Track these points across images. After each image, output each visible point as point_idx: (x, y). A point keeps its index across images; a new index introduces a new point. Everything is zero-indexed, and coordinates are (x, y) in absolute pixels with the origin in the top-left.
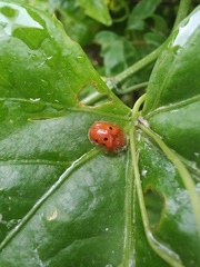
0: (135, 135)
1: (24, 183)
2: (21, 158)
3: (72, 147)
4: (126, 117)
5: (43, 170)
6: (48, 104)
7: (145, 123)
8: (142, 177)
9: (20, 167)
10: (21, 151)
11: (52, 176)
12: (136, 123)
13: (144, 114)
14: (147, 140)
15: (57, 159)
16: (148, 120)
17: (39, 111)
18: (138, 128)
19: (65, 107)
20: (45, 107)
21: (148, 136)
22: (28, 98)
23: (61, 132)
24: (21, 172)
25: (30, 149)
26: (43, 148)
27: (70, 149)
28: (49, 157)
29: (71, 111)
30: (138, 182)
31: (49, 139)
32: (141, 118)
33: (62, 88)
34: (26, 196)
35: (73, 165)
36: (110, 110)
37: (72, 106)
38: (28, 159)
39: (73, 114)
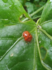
0: (37, 31)
1: (3, 45)
2: (2, 37)
3: (18, 34)
4: (34, 25)
5: (9, 41)
6: (10, 21)
7: (40, 27)
8: (39, 43)
9: (2, 40)
10: (2, 36)
11: (12, 43)
12: (38, 27)
13: (40, 24)
14: (41, 32)
15: (13, 38)
16: (41, 26)
17: (8, 23)
18: (38, 28)
19: (15, 22)
20: (9, 22)
21: (41, 31)
22: (4, 19)
23: (14, 29)
24: (2, 42)
25: (5, 35)
26: (9, 35)
27: (17, 35)
28: (11, 37)
29: (17, 23)
30: (38, 45)
31: (11, 32)
32: (39, 26)
33: (15, 16)
34: (4, 49)
35: (18, 40)
36: (30, 23)
37: (18, 22)
38: (4, 38)
39: (18, 24)
